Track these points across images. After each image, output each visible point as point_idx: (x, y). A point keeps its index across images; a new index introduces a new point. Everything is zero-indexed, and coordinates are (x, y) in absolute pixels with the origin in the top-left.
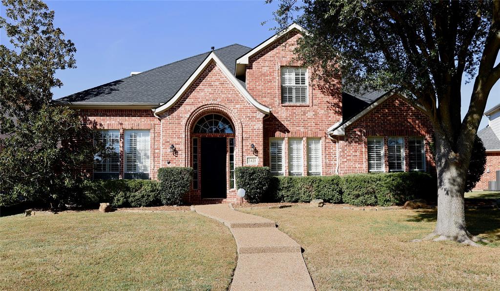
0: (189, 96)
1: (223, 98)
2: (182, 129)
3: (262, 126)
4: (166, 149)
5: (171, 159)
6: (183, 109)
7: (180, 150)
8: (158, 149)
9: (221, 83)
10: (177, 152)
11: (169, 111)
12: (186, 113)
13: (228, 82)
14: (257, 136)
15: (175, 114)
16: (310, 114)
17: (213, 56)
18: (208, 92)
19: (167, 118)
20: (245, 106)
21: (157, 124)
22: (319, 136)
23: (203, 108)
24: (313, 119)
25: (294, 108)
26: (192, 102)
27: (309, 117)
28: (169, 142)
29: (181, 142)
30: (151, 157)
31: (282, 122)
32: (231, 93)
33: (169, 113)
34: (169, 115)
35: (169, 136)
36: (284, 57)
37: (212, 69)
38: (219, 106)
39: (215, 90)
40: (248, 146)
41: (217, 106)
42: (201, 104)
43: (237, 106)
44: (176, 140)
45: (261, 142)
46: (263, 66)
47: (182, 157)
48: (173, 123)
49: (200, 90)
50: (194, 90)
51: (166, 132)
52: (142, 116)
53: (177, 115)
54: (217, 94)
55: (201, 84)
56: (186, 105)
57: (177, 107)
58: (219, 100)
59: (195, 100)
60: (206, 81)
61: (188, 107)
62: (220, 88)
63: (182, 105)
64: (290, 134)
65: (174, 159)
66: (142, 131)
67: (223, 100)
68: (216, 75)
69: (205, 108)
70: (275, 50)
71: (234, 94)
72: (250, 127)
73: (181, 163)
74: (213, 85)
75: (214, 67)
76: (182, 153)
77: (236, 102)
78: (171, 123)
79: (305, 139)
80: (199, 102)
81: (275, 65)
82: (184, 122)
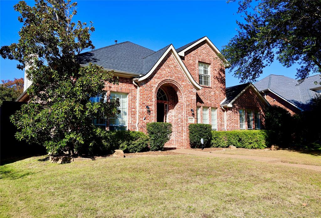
0: (157, 72)
1: (176, 77)
2: (153, 95)
3: (196, 98)
4: (143, 108)
5: (146, 116)
6: (153, 81)
7: (152, 110)
8: (135, 108)
9: (174, 67)
10: (150, 112)
11: (145, 81)
12: (155, 84)
13: (178, 67)
14: (193, 104)
15: (148, 84)
16: (212, 93)
17: (171, 47)
18: (167, 71)
19: (144, 86)
20: (187, 84)
21: (134, 90)
22: (217, 107)
23: (165, 82)
24: (214, 96)
25: (205, 88)
26: (159, 77)
27: (212, 95)
28: (145, 104)
29: (152, 104)
30: (129, 114)
31: (200, 96)
32: (180, 74)
33: (145, 82)
34: (145, 84)
35: (145, 99)
36: (200, 56)
37: (170, 56)
38: (174, 82)
39: (171, 70)
40: (189, 110)
41: (173, 81)
42: (164, 79)
43: (183, 83)
44: (149, 102)
45: (195, 108)
46: (190, 60)
47: (153, 115)
48: (148, 90)
49: (163, 69)
50: (160, 68)
51: (143, 96)
52: (123, 83)
53: (150, 85)
54: (172, 73)
55: (163, 65)
56: (155, 78)
57: (149, 79)
58: (174, 77)
59: (160, 76)
60: (166, 64)
61: (156, 80)
62: (174, 69)
63: (152, 78)
64: (204, 104)
65: (148, 116)
66: (122, 94)
67: (176, 78)
68: (172, 61)
69: (166, 82)
70: (195, 50)
71: (182, 75)
72: (190, 98)
73: (152, 120)
74: (170, 67)
75: (170, 55)
76: (153, 112)
77: (183, 80)
78: (146, 90)
79: (210, 108)
80: (163, 77)
81: (196, 60)
82: (154, 90)
